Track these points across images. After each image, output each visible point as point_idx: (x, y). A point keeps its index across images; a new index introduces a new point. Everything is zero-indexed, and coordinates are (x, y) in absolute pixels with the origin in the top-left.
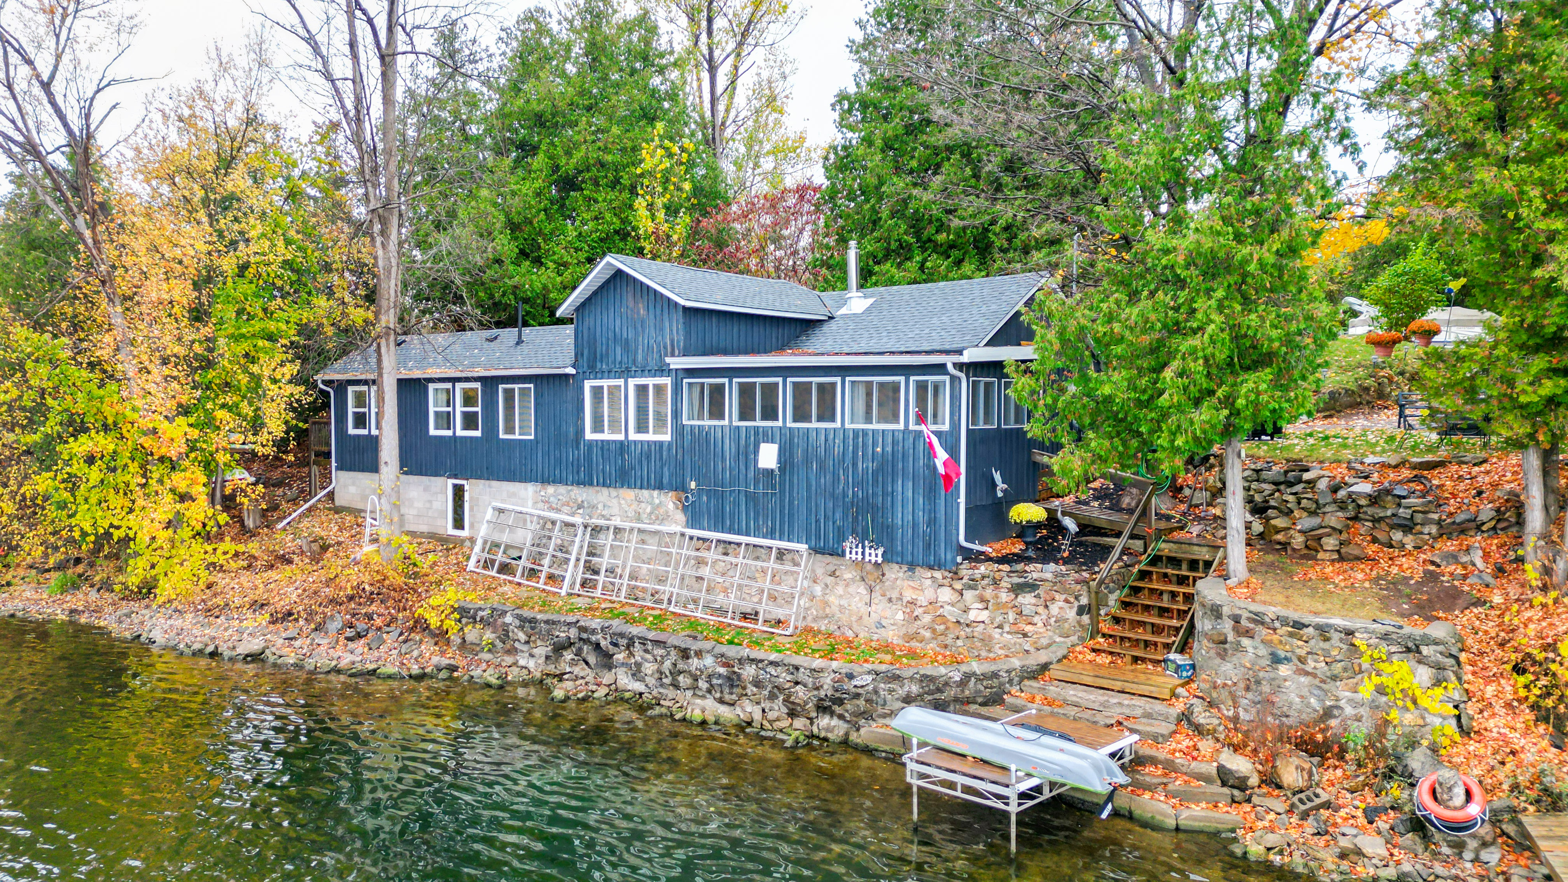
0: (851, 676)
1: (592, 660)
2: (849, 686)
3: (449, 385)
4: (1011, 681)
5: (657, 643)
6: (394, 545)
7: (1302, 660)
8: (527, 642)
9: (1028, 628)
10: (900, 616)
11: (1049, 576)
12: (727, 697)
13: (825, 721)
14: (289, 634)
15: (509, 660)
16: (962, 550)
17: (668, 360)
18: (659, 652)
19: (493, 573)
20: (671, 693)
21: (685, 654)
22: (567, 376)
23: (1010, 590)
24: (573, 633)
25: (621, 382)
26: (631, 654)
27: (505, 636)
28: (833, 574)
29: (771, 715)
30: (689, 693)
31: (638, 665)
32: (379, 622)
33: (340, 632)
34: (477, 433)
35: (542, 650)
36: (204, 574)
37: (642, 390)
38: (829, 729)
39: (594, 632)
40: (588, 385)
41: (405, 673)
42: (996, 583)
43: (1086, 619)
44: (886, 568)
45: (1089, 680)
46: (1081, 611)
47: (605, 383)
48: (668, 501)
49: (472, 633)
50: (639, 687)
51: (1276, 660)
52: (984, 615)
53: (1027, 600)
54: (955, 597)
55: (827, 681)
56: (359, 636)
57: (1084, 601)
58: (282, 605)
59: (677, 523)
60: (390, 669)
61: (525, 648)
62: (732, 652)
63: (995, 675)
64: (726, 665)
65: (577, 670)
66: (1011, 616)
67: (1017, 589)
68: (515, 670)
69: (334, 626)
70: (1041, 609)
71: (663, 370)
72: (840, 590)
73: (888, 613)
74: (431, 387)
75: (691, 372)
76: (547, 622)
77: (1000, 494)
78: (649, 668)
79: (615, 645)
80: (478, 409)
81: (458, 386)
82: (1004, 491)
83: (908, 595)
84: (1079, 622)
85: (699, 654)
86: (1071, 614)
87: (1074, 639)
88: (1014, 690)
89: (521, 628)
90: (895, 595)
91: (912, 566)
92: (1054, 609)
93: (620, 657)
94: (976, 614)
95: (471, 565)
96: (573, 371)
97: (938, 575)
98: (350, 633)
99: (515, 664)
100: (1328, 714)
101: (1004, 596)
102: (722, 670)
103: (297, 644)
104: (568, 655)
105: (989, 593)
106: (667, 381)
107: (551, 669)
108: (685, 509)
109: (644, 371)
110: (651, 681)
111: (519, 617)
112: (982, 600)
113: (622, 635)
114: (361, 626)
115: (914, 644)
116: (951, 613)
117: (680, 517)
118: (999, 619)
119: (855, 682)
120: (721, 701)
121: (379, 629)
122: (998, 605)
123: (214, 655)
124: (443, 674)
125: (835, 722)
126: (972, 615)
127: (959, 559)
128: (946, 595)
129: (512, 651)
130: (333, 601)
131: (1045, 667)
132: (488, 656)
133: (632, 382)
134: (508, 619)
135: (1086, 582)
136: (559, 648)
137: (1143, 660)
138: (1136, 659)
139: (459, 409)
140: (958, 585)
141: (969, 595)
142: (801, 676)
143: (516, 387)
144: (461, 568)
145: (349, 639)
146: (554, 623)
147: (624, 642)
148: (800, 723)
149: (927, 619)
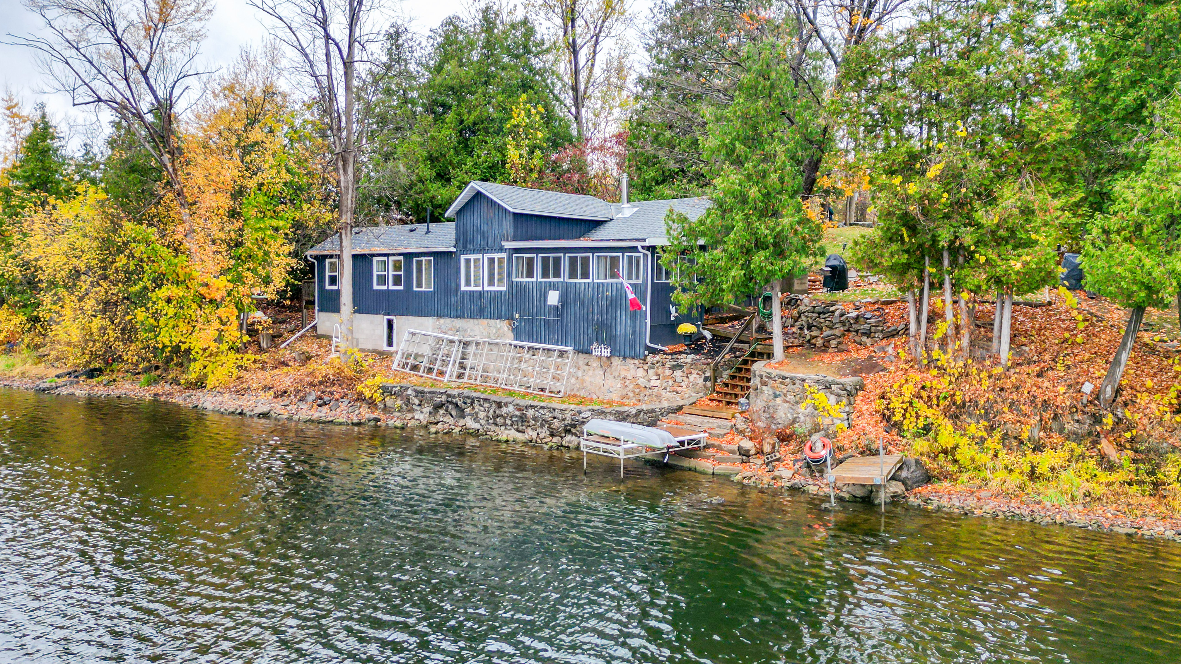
0: (580, 413)
1: (454, 413)
2: (579, 418)
3: (385, 258)
4: (662, 414)
5: (486, 400)
6: (349, 353)
7: (785, 395)
8: (419, 405)
9: (679, 389)
10: (619, 385)
11: (689, 361)
12: (521, 428)
13: (569, 438)
14: (285, 403)
15: (410, 416)
16: (647, 348)
17: (503, 243)
18: (487, 405)
19: (407, 370)
20: (493, 428)
21: (499, 405)
22: (451, 252)
23: (670, 369)
24: (444, 398)
25: (480, 256)
26: (474, 408)
27: (408, 402)
28: (587, 364)
29: (541, 436)
30: (503, 428)
31: (477, 413)
32: (337, 396)
33: (314, 401)
34: (401, 288)
35: (427, 409)
36: (235, 372)
37: (492, 261)
38: (570, 442)
39: (454, 397)
40: (463, 258)
41: (349, 422)
42: (663, 365)
43: (709, 384)
44: (613, 359)
45: (698, 412)
46: (706, 379)
47: (472, 257)
48: (503, 325)
49: (389, 401)
50: (477, 426)
51: (776, 396)
52: (658, 383)
53: (678, 373)
54: (645, 373)
55: (568, 416)
56: (325, 404)
57: (708, 374)
58: (281, 388)
59: (509, 338)
60: (341, 420)
61: (418, 408)
62: (522, 403)
63: (653, 411)
64: (520, 410)
65: (446, 419)
66: (671, 383)
67: (674, 368)
68: (413, 421)
69: (311, 398)
70: (685, 379)
71: (501, 249)
72: (591, 373)
73: (613, 384)
74: (375, 259)
75: (517, 250)
76: (430, 393)
77: (673, 318)
78: (482, 415)
79: (465, 403)
80: (402, 273)
81: (391, 258)
82: (676, 317)
83: (623, 374)
84: (705, 386)
85: (506, 404)
86: (700, 381)
87: (702, 394)
88: (663, 419)
89: (416, 396)
90: (617, 374)
91: (625, 357)
92: (691, 378)
93: (468, 410)
95: (395, 366)
96: (454, 250)
97: (636, 361)
98: (319, 402)
99: (413, 418)
100: (794, 421)
101: (668, 372)
102: (518, 413)
103: (288, 408)
104: (442, 412)
105: (660, 371)
106: (504, 255)
107: (432, 419)
108: (513, 329)
109: (492, 250)
110: (483, 422)
111: (416, 391)
112: (657, 374)
113: (468, 397)
114: (326, 398)
115: (625, 400)
116: (642, 382)
117: (511, 335)
118: (665, 385)
119: (582, 415)
120: (518, 430)
121: (337, 400)
122: (665, 377)
123: (241, 414)
124: (372, 423)
125: (574, 438)
126: (654, 383)
127: (646, 353)
128: (641, 372)
129: (411, 411)
130: (311, 385)
131: (680, 408)
132: (398, 414)
133: (487, 256)
134: (410, 392)
135: (708, 364)
136: (438, 407)
137: (732, 403)
138: (728, 403)
139: (391, 273)
140: (646, 367)
141: (651, 372)
142: (556, 414)
143: (423, 259)
144: (389, 368)
145: (319, 405)
146: (434, 393)
147: (469, 401)
148: (556, 439)
149: (631, 386)
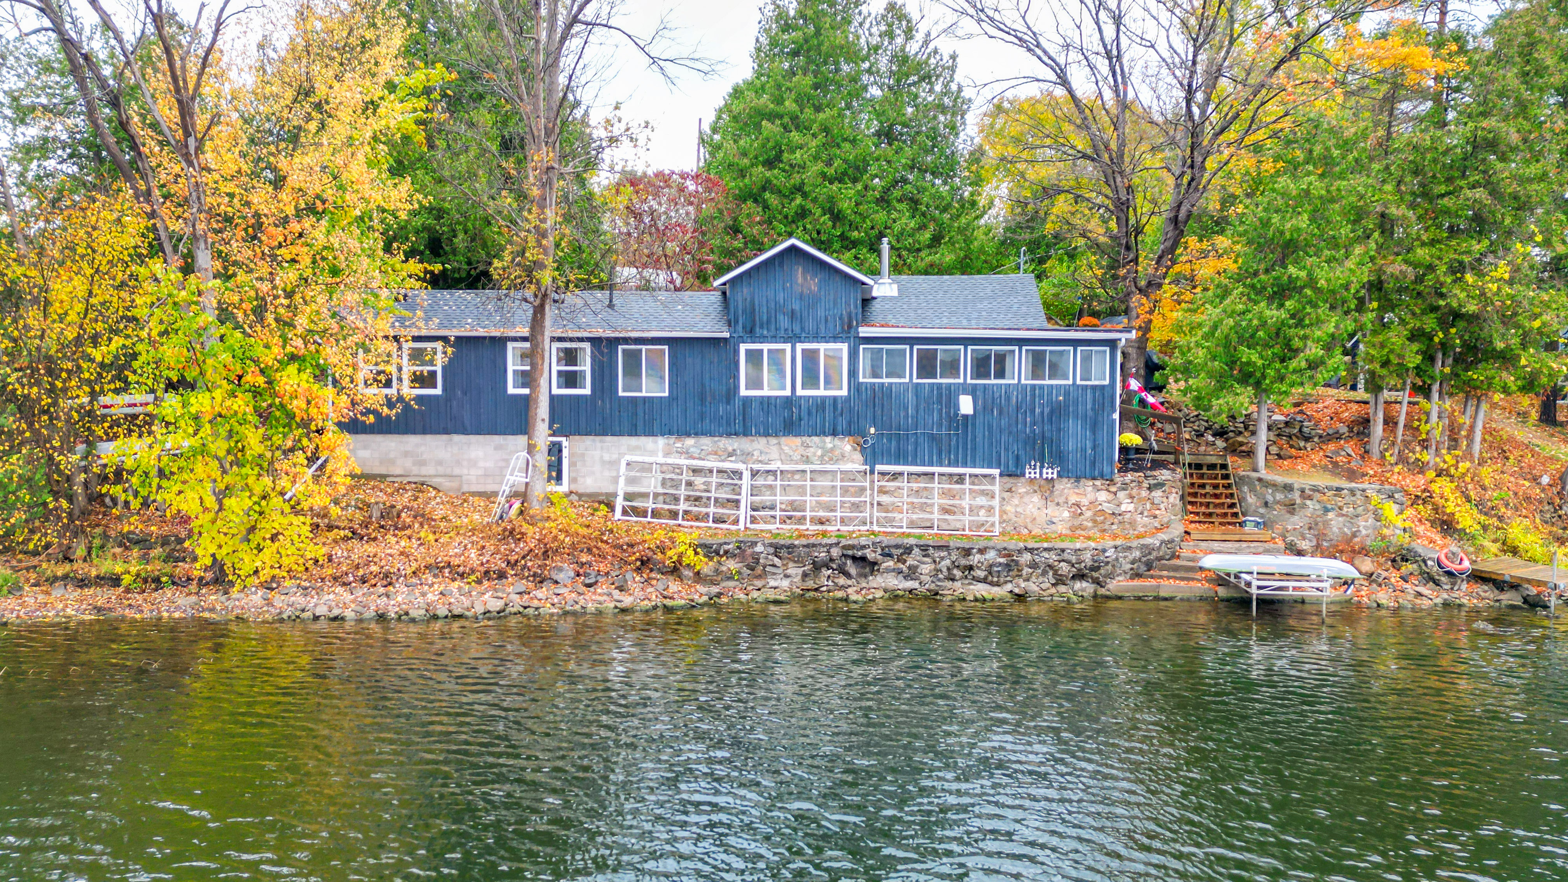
7: (1341, 508)
10: (1066, 514)
11: (1170, 478)
17: (859, 329)
19: (648, 519)
22: (719, 339)
23: (1147, 488)
25: (786, 346)
28: (1010, 490)
37: (809, 353)
40: (744, 347)
42: (1139, 484)
44: (1058, 482)
46: (1180, 499)
47: (765, 347)
48: (846, 445)
51: (1327, 510)
52: (1131, 507)
53: (1158, 494)
54: (1111, 496)
57: (1181, 492)
59: (855, 463)
66: (1148, 506)
67: (1151, 488)
70: (1164, 499)
71: (839, 337)
72: (1016, 501)
73: (1057, 514)
75: (870, 339)
83: (1073, 499)
86: (1178, 501)
90: (1062, 501)
91: (1079, 478)
92: (1171, 499)
94: (1127, 506)
96: (728, 336)
97: (1097, 483)
101: (1144, 493)
105: (1134, 492)
106: (842, 346)
108: (863, 451)
109: (816, 338)
112: (1132, 497)
115: (1078, 532)
116: (1108, 508)
117: (858, 456)
118: (1139, 508)
122: (1140, 500)
126: (1123, 508)
127: (1116, 471)
128: (1103, 496)
133: (800, 347)
138: (1223, 524)
140: (1114, 489)
141: (1121, 495)
149: (1089, 514)
